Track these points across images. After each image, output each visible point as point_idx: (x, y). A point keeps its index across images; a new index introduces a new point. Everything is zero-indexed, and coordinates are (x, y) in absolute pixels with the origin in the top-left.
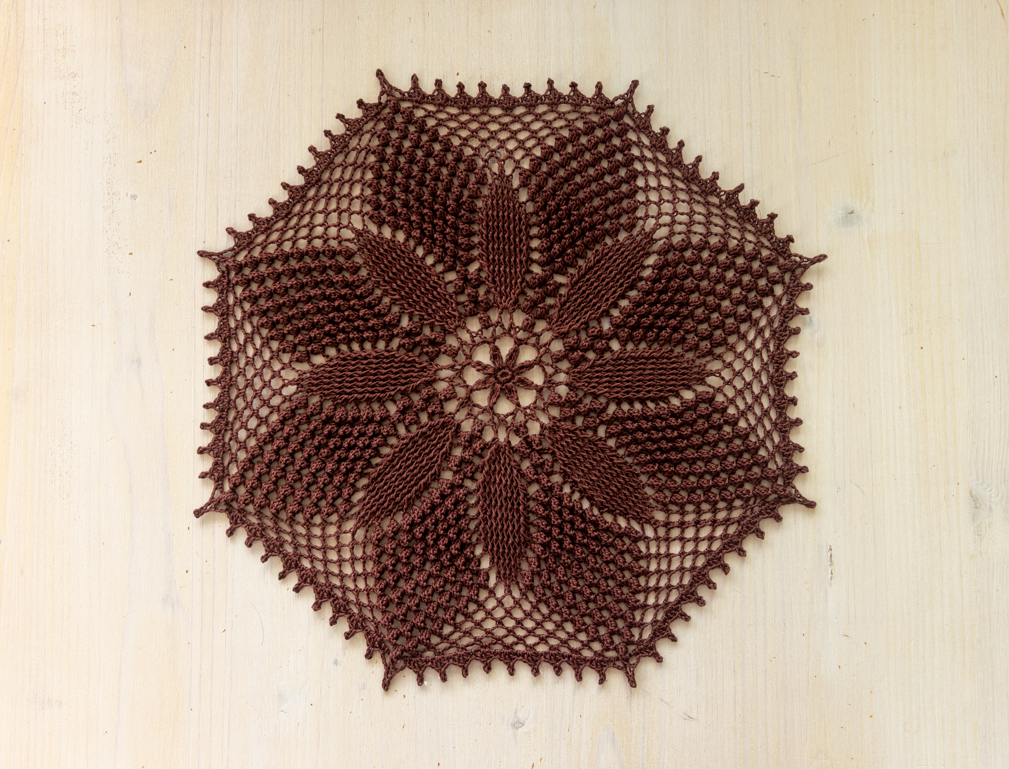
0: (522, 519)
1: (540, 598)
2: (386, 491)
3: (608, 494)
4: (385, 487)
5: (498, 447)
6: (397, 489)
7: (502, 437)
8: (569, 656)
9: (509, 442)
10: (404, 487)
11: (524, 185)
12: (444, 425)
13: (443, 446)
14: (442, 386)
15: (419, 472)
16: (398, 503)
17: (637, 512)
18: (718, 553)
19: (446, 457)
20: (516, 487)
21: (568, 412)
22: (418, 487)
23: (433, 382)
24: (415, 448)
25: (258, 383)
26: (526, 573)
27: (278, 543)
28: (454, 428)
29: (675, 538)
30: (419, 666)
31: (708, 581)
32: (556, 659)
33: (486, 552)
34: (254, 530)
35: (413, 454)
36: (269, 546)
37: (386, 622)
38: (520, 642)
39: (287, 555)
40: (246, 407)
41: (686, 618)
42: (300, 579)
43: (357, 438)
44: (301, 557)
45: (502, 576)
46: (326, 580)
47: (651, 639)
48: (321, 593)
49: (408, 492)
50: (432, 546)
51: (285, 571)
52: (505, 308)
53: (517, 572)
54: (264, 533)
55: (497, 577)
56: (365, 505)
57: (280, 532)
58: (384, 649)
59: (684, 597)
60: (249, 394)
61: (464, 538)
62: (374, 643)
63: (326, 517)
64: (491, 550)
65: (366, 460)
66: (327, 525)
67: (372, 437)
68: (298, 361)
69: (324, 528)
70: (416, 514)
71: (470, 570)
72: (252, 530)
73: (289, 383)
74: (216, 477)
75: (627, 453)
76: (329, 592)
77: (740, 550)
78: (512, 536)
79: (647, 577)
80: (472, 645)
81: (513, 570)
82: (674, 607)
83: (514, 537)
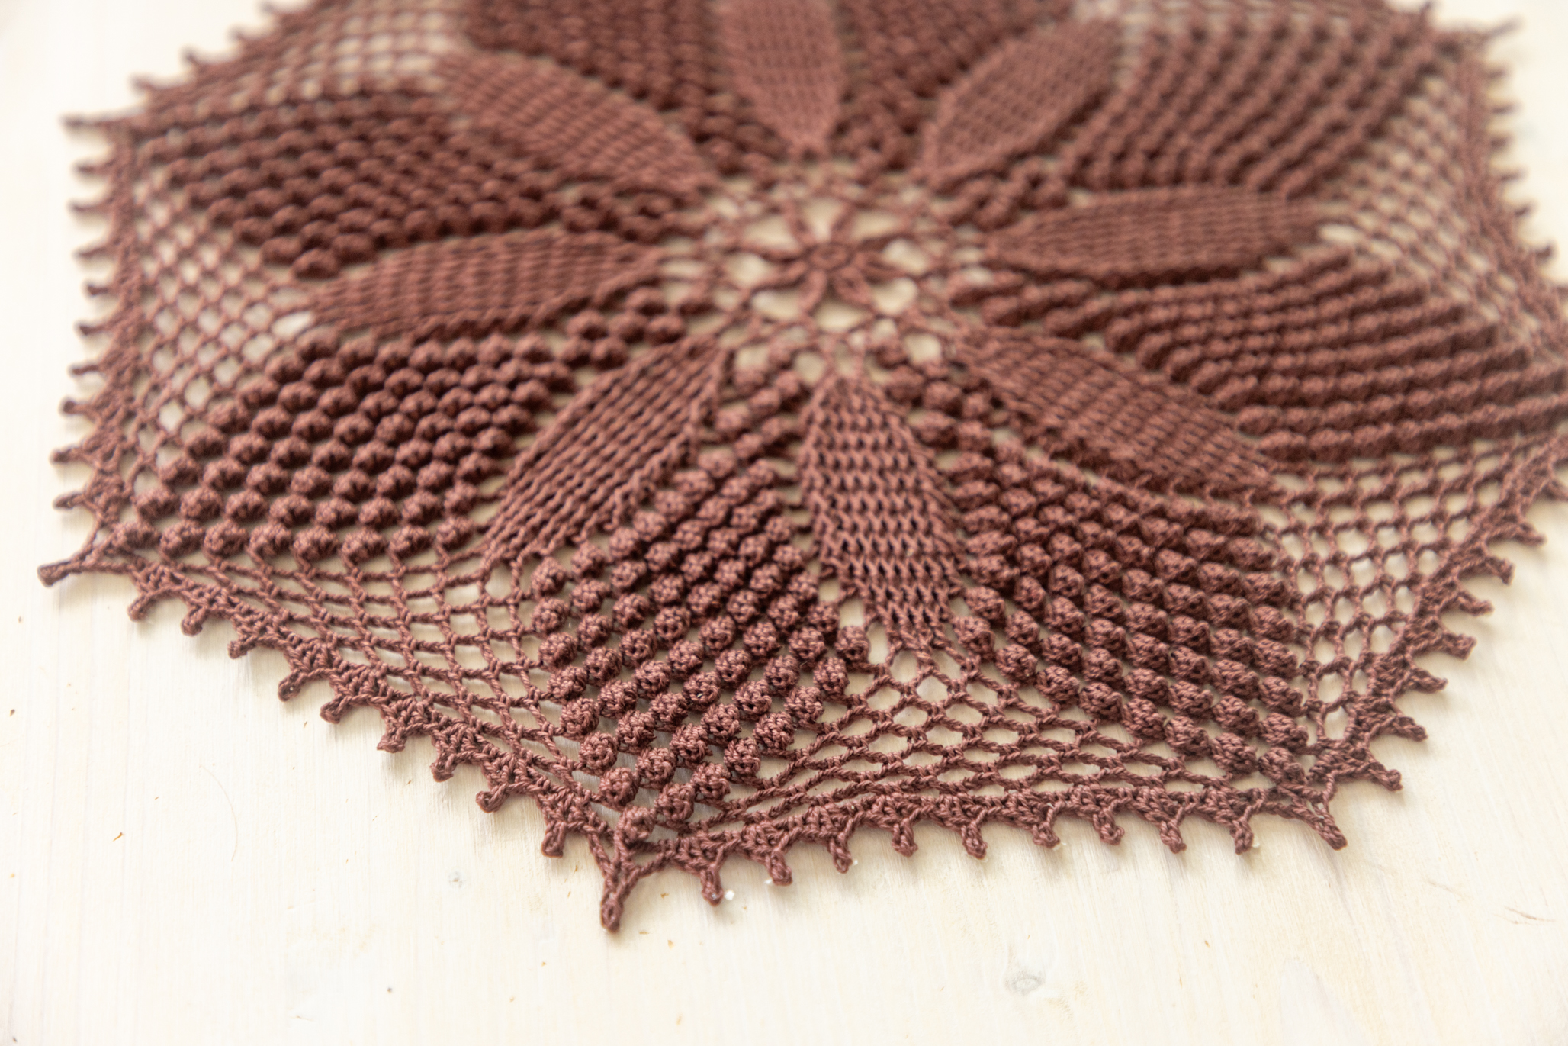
0: (933, 507)
1: (1018, 661)
2: (561, 484)
4: (560, 476)
5: (840, 382)
6: (589, 479)
7: (848, 369)
8: (1135, 795)
9: (867, 375)
10: (609, 475)
12: (692, 352)
13: (699, 391)
15: (644, 443)
16: (596, 507)
17: (1229, 475)
18: (1471, 542)
19: (711, 412)
20: (905, 449)
21: (1001, 306)
22: (646, 471)
23: (654, 282)
24: (627, 398)
25: (210, 323)
26: (967, 620)
27: (276, 619)
28: (721, 358)
29: (1344, 527)
30: (704, 851)
31: (1467, 597)
32: (1098, 802)
33: (851, 591)
34: (207, 595)
35: (623, 410)
36: (251, 623)
37: (595, 758)
38: (985, 775)
39: (300, 641)
40: (180, 366)
41: (1436, 681)
42: (342, 688)
43: (475, 389)
44: (340, 643)
45: (904, 633)
46: (415, 686)
47: (1353, 738)
48: (404, 713)
49: (619, 484)
50: (701, 581)
51: (296, 676)
52: (809, 157)
53: (942, 620)
54: (236, 600)
55: (892, 639)
56: (507, 519)
57: (281, 596)
58: (596, 825)
59: (1411, 635)
60: (188, 345)
61: (787, 554)
62: (566, 813)
63: (403, 555)
64: (864, 580)
65: (502, 426)
66: (407, 572)
67: (512, 385)
68: (314, 273)
69: (401, 579)
70: (650, 521)
71: (814, 626)
72: (201, 595)
73: (293, 311)
74: (101, 500)
75: (1169, 369)
76: (426, 709)
77: (1527, 528)
78: (913, 544)
79: (1299, 607)
80: (851, 793)
81: (931, 614)
82: (1393, 660)
83: (920, 545)
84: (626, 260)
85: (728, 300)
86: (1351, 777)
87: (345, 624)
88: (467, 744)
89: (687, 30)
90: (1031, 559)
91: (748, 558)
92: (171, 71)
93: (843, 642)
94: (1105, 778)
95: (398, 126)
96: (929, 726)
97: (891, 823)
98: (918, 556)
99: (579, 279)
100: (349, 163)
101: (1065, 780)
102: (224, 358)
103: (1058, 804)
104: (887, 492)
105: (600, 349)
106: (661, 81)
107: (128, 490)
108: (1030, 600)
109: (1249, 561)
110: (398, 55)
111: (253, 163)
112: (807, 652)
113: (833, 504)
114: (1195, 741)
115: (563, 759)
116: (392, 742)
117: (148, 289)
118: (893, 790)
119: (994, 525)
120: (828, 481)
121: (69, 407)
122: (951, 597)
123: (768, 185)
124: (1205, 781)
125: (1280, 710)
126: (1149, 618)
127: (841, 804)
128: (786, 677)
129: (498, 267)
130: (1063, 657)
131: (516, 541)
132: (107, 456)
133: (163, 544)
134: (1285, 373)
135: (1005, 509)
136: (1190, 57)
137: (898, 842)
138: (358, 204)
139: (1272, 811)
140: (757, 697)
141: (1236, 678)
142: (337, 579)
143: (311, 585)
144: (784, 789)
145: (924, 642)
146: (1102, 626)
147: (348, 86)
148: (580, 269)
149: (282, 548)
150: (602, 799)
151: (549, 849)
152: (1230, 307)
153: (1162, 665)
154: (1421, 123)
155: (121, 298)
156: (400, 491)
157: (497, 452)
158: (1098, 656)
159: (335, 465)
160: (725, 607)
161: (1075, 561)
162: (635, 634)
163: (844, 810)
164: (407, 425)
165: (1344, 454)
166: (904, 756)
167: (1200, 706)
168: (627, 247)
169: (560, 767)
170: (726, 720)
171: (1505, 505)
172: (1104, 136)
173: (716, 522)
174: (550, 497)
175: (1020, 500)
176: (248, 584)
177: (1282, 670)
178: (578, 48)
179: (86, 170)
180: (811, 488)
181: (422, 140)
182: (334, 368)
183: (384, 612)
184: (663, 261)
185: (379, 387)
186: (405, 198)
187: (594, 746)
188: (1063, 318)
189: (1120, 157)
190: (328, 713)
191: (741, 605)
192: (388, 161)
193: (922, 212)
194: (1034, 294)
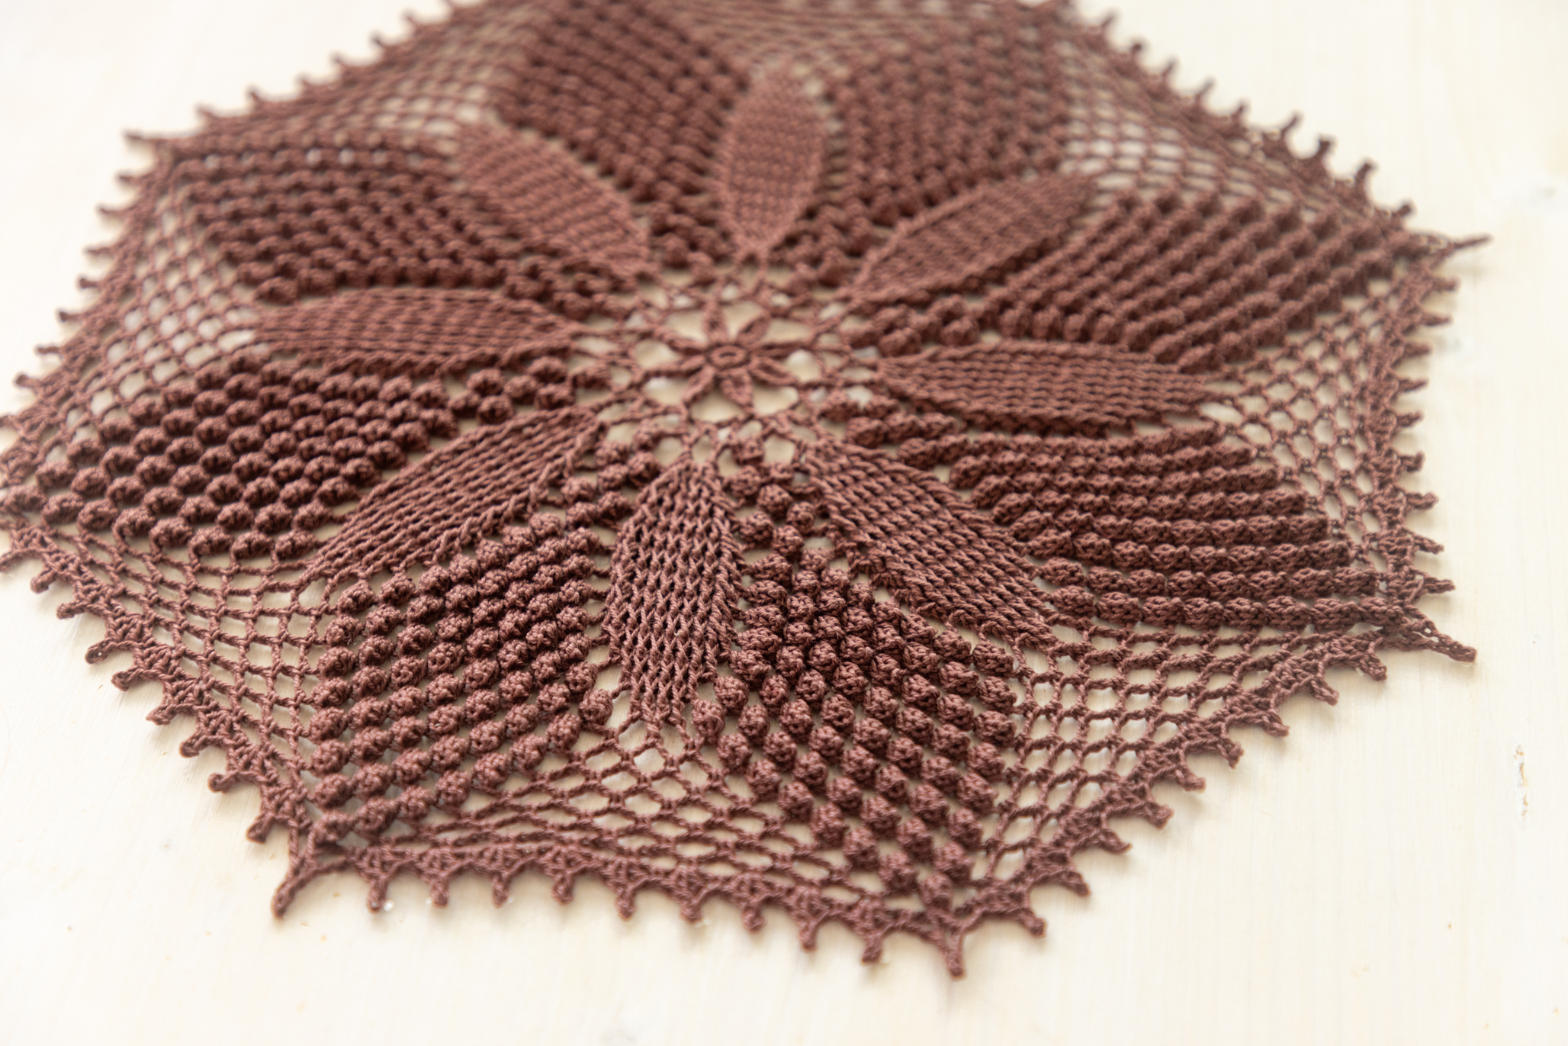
0: (719, 597)
1: (733, 749)
2: (400, 517)
3: (939, 574)
4: (402, 510)
5: (688, 469)
6: (426, 518)
7: (701, 460)
8: (790, 891)
9: (716, 467)
10: (446, 517)
11: (829, 97)
12: (567, 421)
13: (557, 456)
14: (579, 367)
15: (488, 494)
16: (423, 543)
17: (1009, 617)
18: (1214, 721)
19: (561, 477)
20: (718, 540)
21: (864, 424)
22: (478, 520)
23: (562, 353)
24: (492, 451)
25: (169, 326)
26: (708, 704)
27: (110, 590)
28: (591, 429)
29: (1101, 685)
30: (383, 863)
31: (1185, 771)
32: (753, 891)
33: (616, 658)
34: (62, 561)
35: (483, 461)
36: (88, 591)
37: (321, 762)
38: (664, 846)
39: (123, 614)
40: (128, 360)
41: (1119, 843)
42: (140, 661)
43: (362, 421)
44: (156, 623)
45: (644, 705)
46: (202, 671)
47: (1018, 879)
48: (181, 693)
49: (451, 527)
50: (483, 624)
51: (107, 642)
52: (751, 260)
53: (684, 699)
54: (84, 569)
55: (633, 708)
56: (342, 540)
57: (124, 573)
58: (300, 821)
59: (1117, 796)
60: (143, 341)
61: (568, 615)
62: (279, 805)
63: (240, 556)
64: (630, 651)
65: (372, 458)
66: (238, 571)
67: (396, 422)
68: (272, 297)
69: (230, 576)
70: (462, 563)
71: (567, 683)
72: (58, 559)
73: (239, 328)
74: (12, 464)
75: (996, 510)
76: (201, 693)
77: (1274, 718)
78: (685, 626)
79: (1022, 751)
80: (535, 837)
81: (675, 692)
82: (1090, 815)
83: (692, 628)
84: (546, 328)
85: (621, 380)
86: (1001, 916)
87: (168, 606)
88: (223, 730)
89: (691, 133)
90: (786, 659)
91: (533, 612)
92: (233, 103)
93: (585, 702)
94: (772, 870)
95: (399, 180)
96: (632, 792)
97: (556, 871)
98: (685, 638)
99: (494, 341)
100: (342, 206)
101: (735, 865)
102: (166, 360)
103: (716, 885)
104: (682, 577)
105: (486, 404)
106: (646, 174)
107: (39, 458)
108: (770, 697)
109: (992, 698)
110: (431, 118)
111: (262, 192)
112: (549, 704)
113: (632, 577)
114: (865, 853)
115: (297, 758)
116: (159, 716)
117: (128, 290)
118: (571, 842)
119: (768, 623)
120: (635, 557)
121: (21, 380)
122: (702, 681)
123: (705, 283)
124: (861, 892)
125: (958, 840)
126: (871, 733)
127: (520, 846)
128: (519, 723)
129: (428, 317)
130: (777, 754)
131: (340, 560)
132: (32, 428)
133: (46, 510)
134: (1103, 532)
135: (785, 611)
136: (1147, 225)
137: (555, 889)
138: (338, 244)
139: (912, 931)
140: (486, 737)
141: (927, 803)
142: (179, 566)
143: (153, 567)
144: (477, 823)
145: (658, 716)
146: (826, 732)
147: (373, 139)
148: (499, 332)
149: (140, 531)
150: (314, 801)
151: (253, 834)
152: (1078, 462)
153: (866, 779)
154: (1348, 320)
155: (104, 292)
156: (260, 499)
157: (359, 480)
158: (809, 759)
159: (217, 467)
160: (497, 651)
161: (828, 668)
162: (404, 660)
163: (521, 852)
164: (292, 442)
165: (1129, 617)
166: (598, 814)
167: (884, 822)
168: (551, 318)
169: (292, 765)
170: (448, 752)
171: (1263, 692)
172: (1030, 286)
173: (518, 574)
174: (385, 527)
175: (801, 604)
176: (102, 557)
177: (978, 805)
178: (587, 133)
179: (125, 179)
180: (618, 560)
181: (414, 196)
182: (251, 382)
183: (204, 602)
184: (577, 336)
185: (282, 405)
186: (375, 243)
187: (323, 751)
188: (917, 445)
189: (1037, 307)
190: (118, 680)
191: (508, 652)
192: (376, 208)
193: (832, 329)
194: (899, 418)
